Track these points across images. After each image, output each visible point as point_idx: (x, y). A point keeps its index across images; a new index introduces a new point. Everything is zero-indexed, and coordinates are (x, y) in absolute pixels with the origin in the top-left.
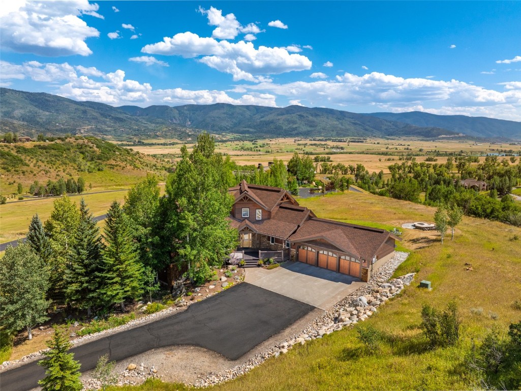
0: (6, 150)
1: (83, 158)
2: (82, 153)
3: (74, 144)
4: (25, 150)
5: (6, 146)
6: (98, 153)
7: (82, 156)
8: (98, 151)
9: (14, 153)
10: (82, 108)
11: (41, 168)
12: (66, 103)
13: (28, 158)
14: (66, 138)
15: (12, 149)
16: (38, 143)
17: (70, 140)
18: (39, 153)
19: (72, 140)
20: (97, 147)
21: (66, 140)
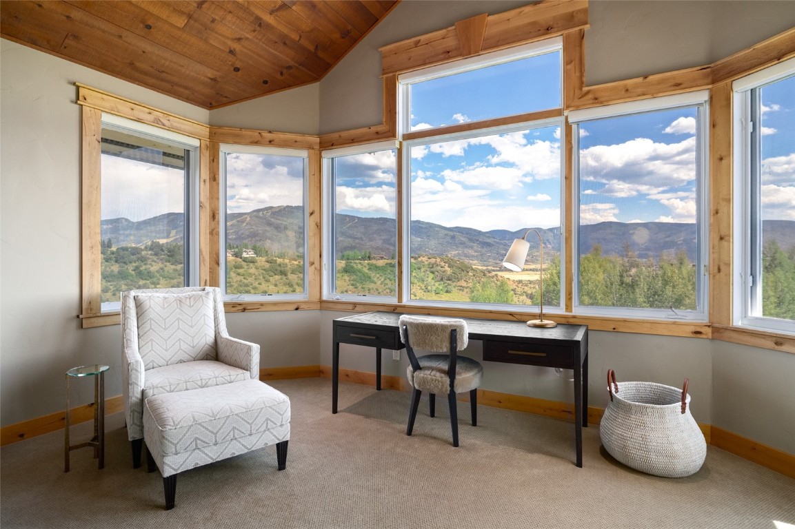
0: (359, 266)
1: (433, 279)
2: (433, 272)
3: (426, 263)
4: (377, 268)
5: (360, 263)
6: (449, 273)
7: (431, 276)
8: (449, 271)
9: (365, 270)
10: (451, 233)
11: (387, 287)
12: (437, 229)
13: (378, 275)
14: (419, 257)
15: (365, 267)
16: (389, 261)
17: (423, 259)
18: (389, 271)
19: (424, 259)
20: (449, 267)
21: (419, 259)
